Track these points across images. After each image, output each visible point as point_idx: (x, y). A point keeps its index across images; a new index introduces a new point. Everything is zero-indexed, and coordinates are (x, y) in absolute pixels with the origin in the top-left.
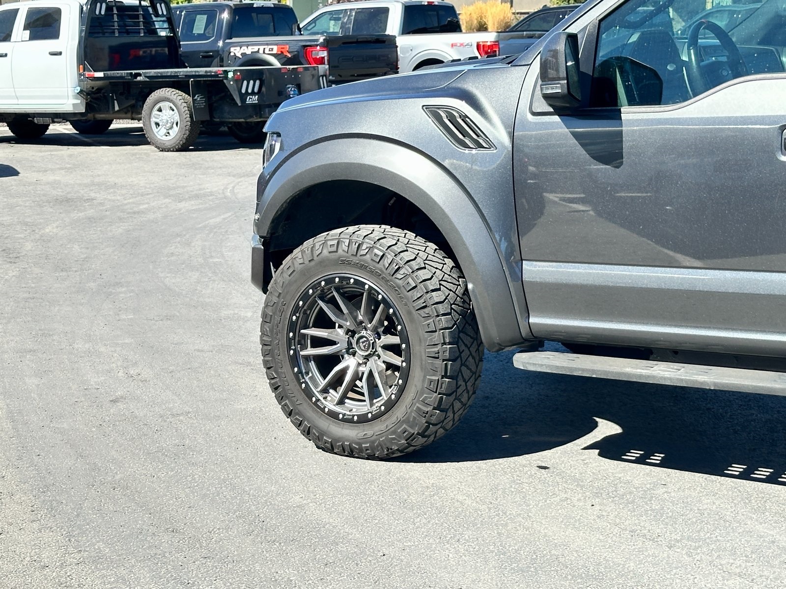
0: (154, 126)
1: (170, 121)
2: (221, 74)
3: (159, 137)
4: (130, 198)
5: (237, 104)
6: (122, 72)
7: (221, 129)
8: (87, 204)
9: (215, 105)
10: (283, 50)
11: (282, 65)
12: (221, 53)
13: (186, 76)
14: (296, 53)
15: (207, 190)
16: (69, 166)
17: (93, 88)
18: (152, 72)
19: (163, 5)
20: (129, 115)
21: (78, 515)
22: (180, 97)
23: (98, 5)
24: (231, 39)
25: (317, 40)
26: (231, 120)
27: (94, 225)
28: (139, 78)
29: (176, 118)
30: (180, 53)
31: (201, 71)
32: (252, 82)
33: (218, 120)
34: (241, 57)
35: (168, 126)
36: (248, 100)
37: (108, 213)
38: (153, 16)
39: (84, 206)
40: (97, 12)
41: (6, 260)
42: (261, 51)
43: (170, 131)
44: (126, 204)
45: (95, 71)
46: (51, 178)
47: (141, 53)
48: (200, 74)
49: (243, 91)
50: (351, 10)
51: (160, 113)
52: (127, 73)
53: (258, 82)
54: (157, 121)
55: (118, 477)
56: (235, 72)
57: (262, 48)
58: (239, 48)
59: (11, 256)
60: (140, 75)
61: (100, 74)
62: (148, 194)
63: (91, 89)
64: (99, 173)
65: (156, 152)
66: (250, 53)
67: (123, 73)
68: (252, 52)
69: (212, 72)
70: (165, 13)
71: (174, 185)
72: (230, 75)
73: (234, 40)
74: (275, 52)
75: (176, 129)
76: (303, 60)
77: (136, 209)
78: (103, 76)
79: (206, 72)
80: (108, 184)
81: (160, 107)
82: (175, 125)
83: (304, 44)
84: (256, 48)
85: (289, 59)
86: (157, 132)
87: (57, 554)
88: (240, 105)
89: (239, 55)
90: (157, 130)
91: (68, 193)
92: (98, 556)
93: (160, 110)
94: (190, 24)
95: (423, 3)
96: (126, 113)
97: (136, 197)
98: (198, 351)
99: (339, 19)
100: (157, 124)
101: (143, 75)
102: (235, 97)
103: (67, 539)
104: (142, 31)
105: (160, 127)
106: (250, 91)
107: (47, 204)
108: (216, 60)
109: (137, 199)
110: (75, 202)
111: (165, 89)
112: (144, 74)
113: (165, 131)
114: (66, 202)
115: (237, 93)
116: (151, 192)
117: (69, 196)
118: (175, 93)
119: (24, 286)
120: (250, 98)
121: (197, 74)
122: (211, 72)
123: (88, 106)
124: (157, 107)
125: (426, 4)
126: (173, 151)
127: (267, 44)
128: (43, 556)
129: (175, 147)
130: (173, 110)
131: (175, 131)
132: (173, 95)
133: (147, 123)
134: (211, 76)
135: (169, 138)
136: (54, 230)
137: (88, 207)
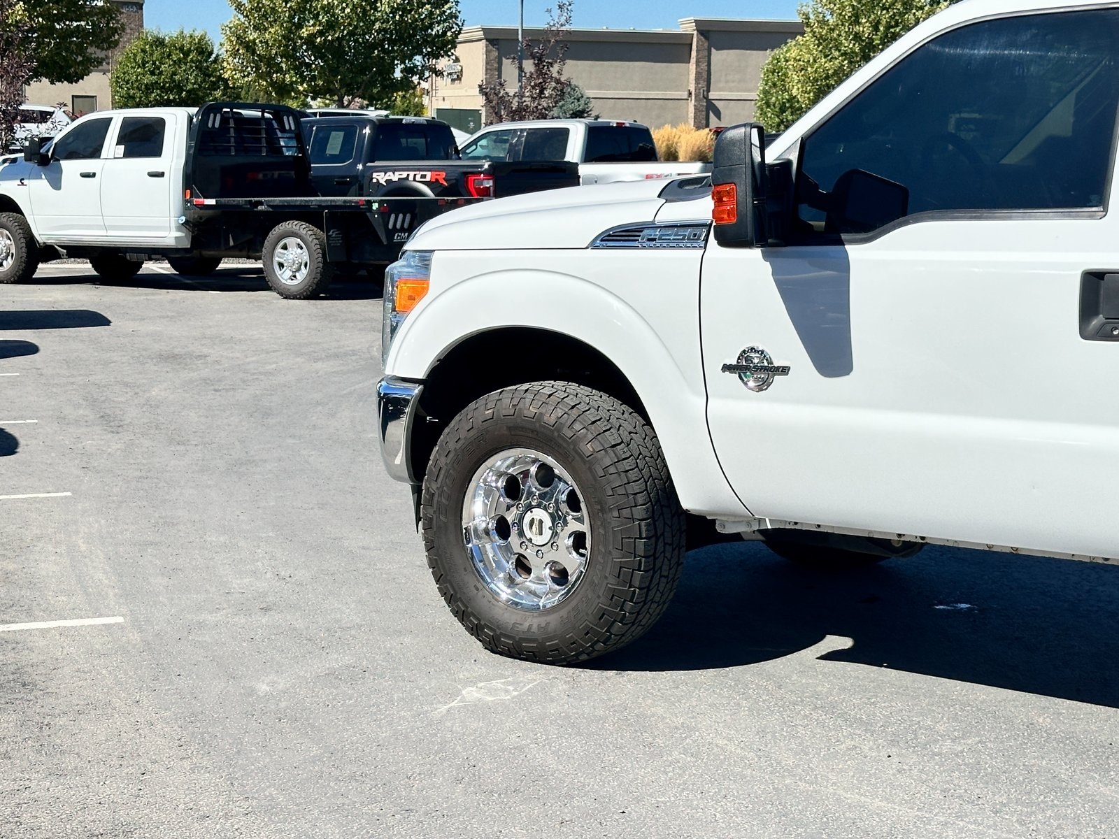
0: (276, 267)
1: (297, 262)
2: (363, 205)
3: (284, 281)
4: (251, 357)
5: (383, 243)
6: (238, 199)
7: (360, 273)
8: (199, 362)
9: (354, 242)
10: (437, 177)
11: (436, 196)
12: (360, 179)
13: (319, 206)
14: (454, 181)
15: (348, 349)
16: (173, 314)
17: (201, 218)
18: (277, 200)
19: (291, 118)
20: (244, 253)
21: (238, 752)
22: (310, 233)
23: (212, 116)
24: (373, 162)
25: (481, 166)
26: (372, 262)
27: (212, 388)
28: (260, 208)
29: (305, 257)
30: (310, 177)
31: (339, 200)
32: (401, 216)
33: (357, 261)
34: (385, 184)
35: (294, 267)
36: (395, 238)
37: (227, 374)
38: (277, 131)
39: (195, 364)
40: (210, 125)
41: (105, 430)
42: (411, 178)
43: (297, 274)
44: (249, 363)
45: (205, 197)
46: (150, 328)
47: (261, 176)
48: (337, 204)
49: (390, 226)
50: (522, 130)
51: (285, 252)
52: (245, 201)
53: (408, 216)
54: (281, 260)
55: (283, 705)
56: (380, 202)
57: (412, 174)
58: (383, 173)
59: (112, 424)
60: (261, 203)
61: (212, 202)
62: (274, 351)
63: (198, 220)
64: (211, 324)
65: (278, 299)
66: (397, 180)
67: (241, 200)
68: (399, 179)
69: (353, 202)
70: (293, 128)
71: (306, 341)
72: (375, 206)
73: (377, 163)
74: (428, 179)
75: (304, 271)
76: (463, 191)
77: (261, 370)
78: (215, 203)
79: (345, 201)
80: (223, 337)
81: (285, 244)
82: (303, 267)
83: (465, 170)
84: (404, 175)
85: (446, 188)
86: (281, 275)
87: (219, 801)
88: (385, 243)
89: (382, 182)
90: (280, 272)
91: (173, 347)
92: (270, 805)
93: (285, 248)
94: (322, 142)
95: (611, 124)
96: (241, 250)
98: (364, 548)
99: (506, 141)
100: (281, 265)
102: (379, 233)
103: (229, 782)
104: (264, 150)
105: (285, 268)
106: (398, 226)
107: (149, 361)
108: (355, 188)
109: (261, 356)
110: (184, 359)
111: (292, 221)
112: (266, 203)
113: (291, 273)
114: (172, 358)
115: (383, 229)
116: (277, 349)
117: (176, 351)
118: (304, 226)
119: (132, 461)
120: (398, 236)
121: (333, 204)
122: (350, 201)
123: (195, 240)
124: (281, 244)
125: (615, 125)
126: (300, 299)
127: (419, 170)
128: (201, 803)
129: (302, 293)
130: (302, 248)
131: (302, 275)
132: (301, 230)
133: (269, 263)
134: (351, 207)
135: (295, 282)
136: (163, 393)
137: (201, 365)
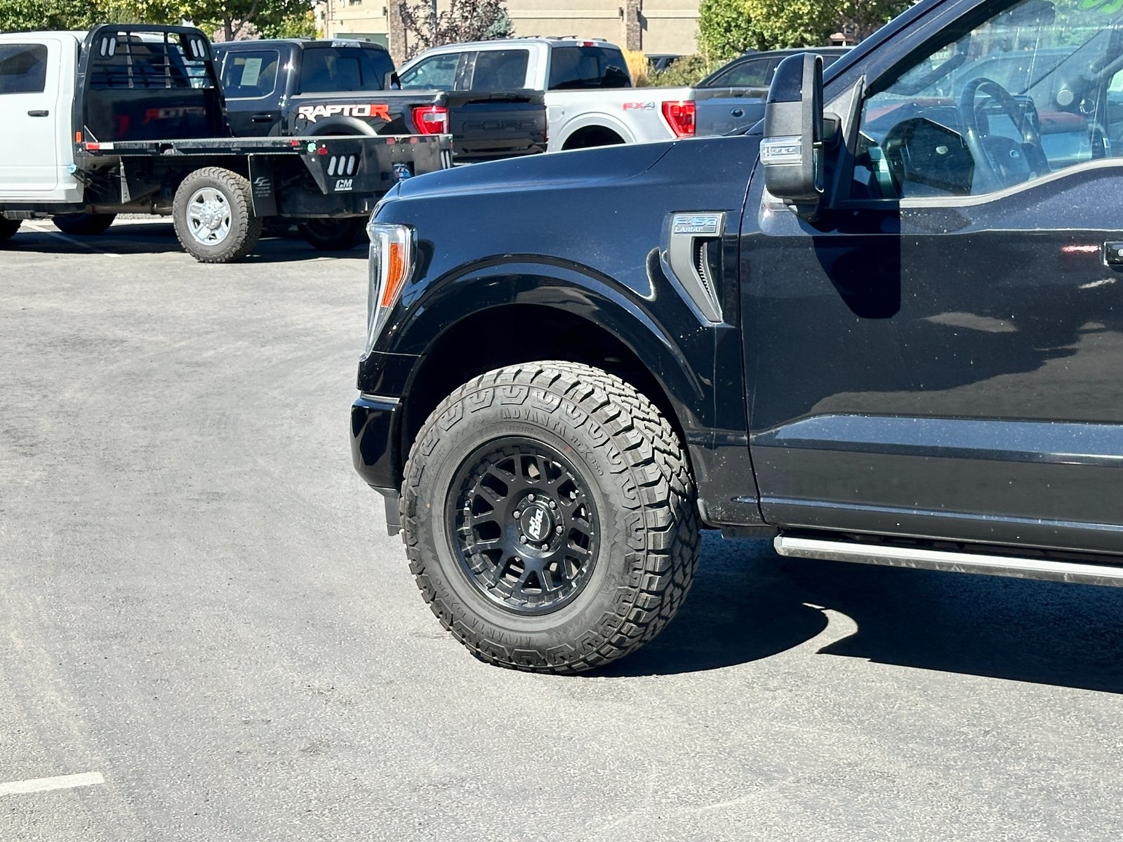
0: (191, 224)
1: (216, 218)
2: (297, 147)
3: (197, 240)
4: (180, 341)
5: (321, 192)
6: (141, 142)
7: (291, 229)
8: (116, 350)
9: (284, 192)
10: (379, 111)
11: (379, 133)
12: (283, 115)
13: (242, 148)
14: (399, 116)
16: (68, 285)
17: (95, 166)
18: (190, 142)
19: (199, 42)
20: (148, 207)
22: (232, 181)
23: (105, 41)
24: (299, 94)
25: (432, 97)
26: (308, 216)
27: (140, 385)
28: (168, 152)
29: (227, 212)
30: (224, 114)
31: (267, 142)
32: (343, 159)
33: (288, 216)
34: (315, 121)
35: (213, 224)
36: (337, 185)
37: (155, 365)
38: (184, 58)
39: (113, 353)
40: (103, 53)
41: (15, 451)
42: (346, 113)
43: (217, 232)
44: (179, 350)
45: (100, 141)
46: (45, 305)
48: (265, 146)
49: (331, 172)
50: (471, 54)
51: (201, 205)
52: (151, 144)
53: (352, 159)
54: (197, 216)
56: (319, 144)
57: (347, 108)
58: (312, 108)
59: (22, 441)
60: (169, 146)
61: (109, 146)
62: (207, 333)
63: (92, 168)
64: (118, 297)
65: (194, 263)
66: (329, 115)
67: (145, 143)
68: (332, 114)
69: (284, 143)
70: (202, 54)
71: (242, 318)
72: (312, 148)
73: (303, 96)
74: (367, 113)
75: (225, 229)
76: (410, 127)
77: (197, 359)
78: (112, 148)
79: (274, 143)
80: (138, 315)
81: (201, 196)
82: (223, 223)
83: (412, 102)
84: (338, 109)
85: (389, 125)
86: (196, 234)
88: (325, 193)
89: (311, 118)
90: (195, 231)
91: (79, 330)
93: (201, 200)
94: (237, 72)
95: (577, 44)
96: (143, 204)
97: (189, 338)
100: (197, 221)
101: (174, 147)
102: (318, 182)
104: (168, 81)
105: (201, 225)
106: (340, 172)
107: (51, 349)
108: (276, 126)
109: (192, 340)
110: (96, 345)
111: (209, 168)
112: (176, 147)
113: (209, 231)
114: (76, 343)
115: (321, 175)
116: (210, 330)
117: (83, 335)
118: (224, 174)
119: (61, 499)
120: (341, 183)
121: (260, 146)
122: (281, 143)
123: (89, 194)
124: (196, 196)
125: (582, 45)
126: (221, 262)
127: (356, 103)
129: (224, 255)
130: (221, 200)
131: (223, 233)
132: (221, 178)
133: (181, 219)
134: (281, 149)
135: (214, 242)
136: (79, 395)
137: (118, 353)
